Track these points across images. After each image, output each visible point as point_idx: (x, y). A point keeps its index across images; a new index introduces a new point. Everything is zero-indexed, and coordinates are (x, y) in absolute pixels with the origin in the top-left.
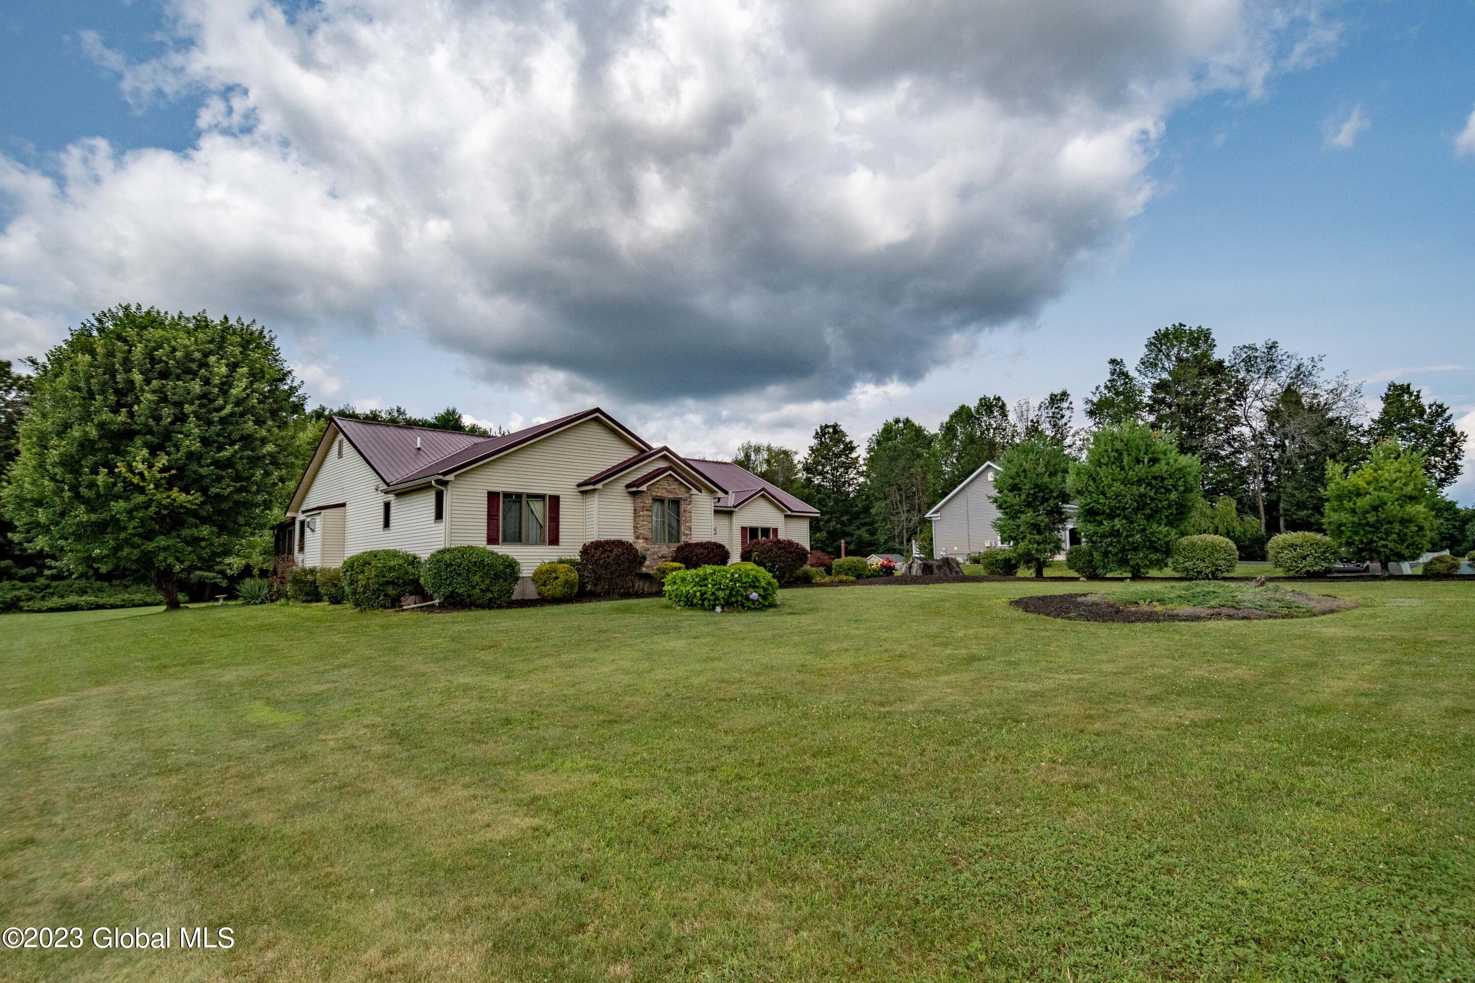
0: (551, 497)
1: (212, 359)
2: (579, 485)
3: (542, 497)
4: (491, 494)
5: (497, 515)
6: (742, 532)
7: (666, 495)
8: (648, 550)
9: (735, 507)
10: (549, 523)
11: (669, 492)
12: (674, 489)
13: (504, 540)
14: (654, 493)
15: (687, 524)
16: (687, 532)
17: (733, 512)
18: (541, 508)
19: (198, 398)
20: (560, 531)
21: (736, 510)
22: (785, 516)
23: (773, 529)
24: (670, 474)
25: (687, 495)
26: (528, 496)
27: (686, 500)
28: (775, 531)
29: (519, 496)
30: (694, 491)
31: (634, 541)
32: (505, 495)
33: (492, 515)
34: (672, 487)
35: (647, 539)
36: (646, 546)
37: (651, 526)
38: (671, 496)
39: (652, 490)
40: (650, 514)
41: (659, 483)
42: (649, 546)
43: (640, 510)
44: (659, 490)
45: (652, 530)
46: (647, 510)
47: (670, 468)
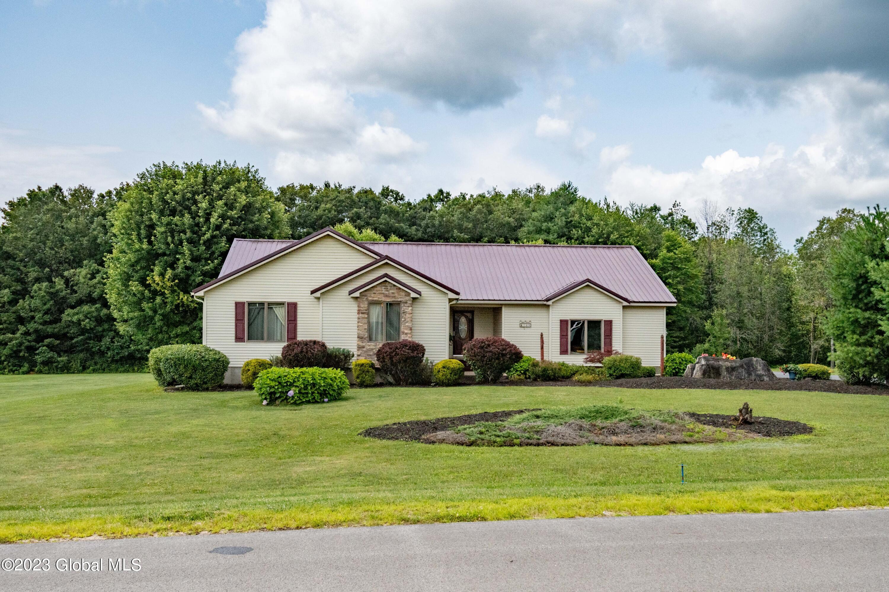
0: (289, 304)
1: (199, 198)
2: (313, 292)
3: (281, 304)
4: (237, 304)
5: (243, 320)
6: (561, 326)
7: (384, 299)
8: (363, 347)
9: (547, 300)
10: (288, 324)
11: (387, 296)
12: (393, 293)
13: (250, 338)
14: (370, 298)
15: (407, 324)
16: (406, 331)
17: (549, 306)
18: (281, 313)
19: (191, 227)
20: (298, 330)
21: (550, 303)
22: (624, 307)
23: (605, 321)
24: (386, 281)
25: (407, 298)
26: (269, 304)
27: (406, 303)
28: (609, 323)
29: (262, 304)
30: (413, 295)
31: (357, 339)
32: (250, 304)
33: (239, 320)
34: (391, 291)
35: (362, 338)
36: (361, 344)
37: (366, 326)
38: (389, 300)
39: (369, 295)
40: (366, 316)
41: (376, 289)
42: (364, 344)
43: (358, 313)
44: (375, 295)
45: (370, 330)
46: (362, 313)
47: (386, 275)
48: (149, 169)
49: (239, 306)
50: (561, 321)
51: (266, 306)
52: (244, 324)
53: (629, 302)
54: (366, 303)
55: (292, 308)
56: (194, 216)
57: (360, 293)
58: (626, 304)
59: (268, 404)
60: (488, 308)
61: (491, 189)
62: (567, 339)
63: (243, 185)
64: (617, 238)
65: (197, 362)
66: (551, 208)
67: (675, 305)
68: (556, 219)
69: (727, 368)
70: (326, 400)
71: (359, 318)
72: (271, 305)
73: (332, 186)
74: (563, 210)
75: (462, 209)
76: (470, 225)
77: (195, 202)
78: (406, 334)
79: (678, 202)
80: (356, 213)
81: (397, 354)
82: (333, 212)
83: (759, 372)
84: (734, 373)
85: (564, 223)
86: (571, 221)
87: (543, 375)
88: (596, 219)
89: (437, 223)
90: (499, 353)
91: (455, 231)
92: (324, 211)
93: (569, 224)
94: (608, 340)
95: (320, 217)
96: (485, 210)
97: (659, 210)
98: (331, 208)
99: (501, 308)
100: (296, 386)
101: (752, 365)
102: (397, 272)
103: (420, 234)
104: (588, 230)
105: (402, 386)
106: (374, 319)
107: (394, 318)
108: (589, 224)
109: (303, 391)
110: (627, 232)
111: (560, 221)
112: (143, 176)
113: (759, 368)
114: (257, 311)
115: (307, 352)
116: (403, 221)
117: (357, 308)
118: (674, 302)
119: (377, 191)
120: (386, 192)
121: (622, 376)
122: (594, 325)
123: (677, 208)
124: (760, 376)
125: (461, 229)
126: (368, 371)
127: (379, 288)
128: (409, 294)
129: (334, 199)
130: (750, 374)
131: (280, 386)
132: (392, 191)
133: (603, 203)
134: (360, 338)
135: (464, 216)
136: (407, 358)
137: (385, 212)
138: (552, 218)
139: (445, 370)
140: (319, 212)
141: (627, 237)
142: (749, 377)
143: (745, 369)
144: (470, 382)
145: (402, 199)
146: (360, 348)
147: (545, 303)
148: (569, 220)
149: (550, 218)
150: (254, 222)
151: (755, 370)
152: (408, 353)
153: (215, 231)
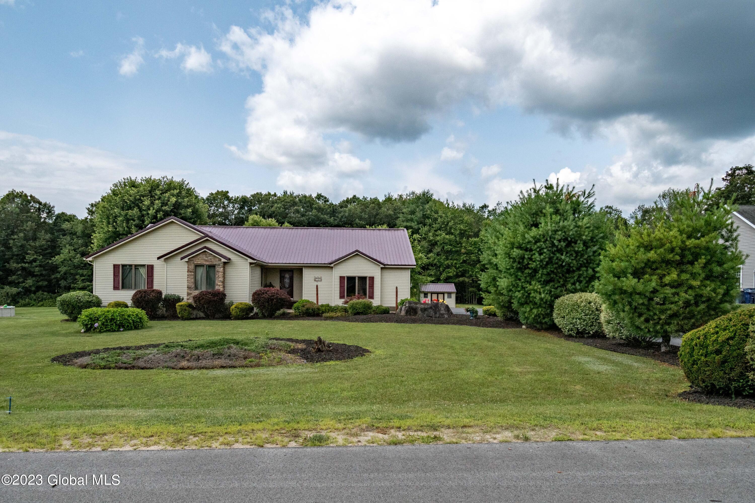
0: (148, 266)
2: (159, 258)
3: (143, 266)
4: (115, 266)
5: (119, 276)
6: (340, 280)
7: (204, 263)
8: (191, 294)
9: (330, 264)
10: (147, 279)
11: (206, 261)
12: (210, 259)
13: (123, 288)
14: (196, 262)
15: (220, 279)
16: (219, 284)
17: (332, 267)
18: (143, 272)
19: (139, 218)
20: (154, 283)
21: (332, 265)
22: (382, 268)
23: (369, 277)
24: (205, 251)
25: (220, 262)
26: (136, 266)
27: (219, 265)
28: (372, 279)
29: (131, 266)
30: (223, 260)
31: (186, 288)
32: (123, 266)
33: (116, 275)
34: (209, 258)
35: (190, 288)
36: (189, 292)
37: (193, 280)
38: (207, 263)
39: (195, 260)
40: (193, 274)
41: (199, 256)
42: (191, 292)
43: (188, 272)
44: (199, 260)
45: (196, 283)
46: (190, 272)
47: (205, 247)
48: (120, 181)
49: (116, 267)
50: (341, 277)
51: (133, 267)
52: (119, 278)
53: (385, 265)
54: (193, 265)
55: (150, 268)
56: (141, 210)
57: (189, 259)
58: (382, 266)
59: (85, 332)
60: (297, 268)
61: (387, 194)
62: (344, 288)
63: (176, 192)
64: (453, 225)
65: (75, 303)
66: (414, 206)
67: (415, 267)
68: (417, 213)
69: (421, 310)
70: (122, 329)
71: (188, 275)
72: (137, 267)
73: (288, 193)
74: (421, 208)
75: (363, 207)
76: (367, 216)
77: (142, 201)
78: (219, 285)
79: (500, 202)
80: (296, 209)
81: (203, 299)
82: (282, 209)
83: (442, 312)
84: (426, 312)
85: (422, 215)
86: (426, 214)
87: (306, 313)
88: (440, 213)
89: (347, 214)
90: (268, 299)
91: (357, 220)
92: (276, 208)
93: (425, 217)
94: (371, 290)
95: (274, 212)
96: (376, 207)
97: (488, 207)
98: (281, 207)
99: (302, 269)
100: (100, 320)
101: (438, 306)
102: (214, 246)
103: (336, 222)
104: (436, 219)
105: (210, 319)
106: (199, 277)
107: (212, 275)
108: (436, 216)
109: (105, 324)
110: (460, 221)
111: (419, 214)
112: (116, 185)
113: (442, 309)
114: (128, 270)
115: (145, 297)
116: (327, 214)
117: (187, 269)
118: (414, 265)
119: (314, 195)
120: (319, 196)
121: (358, 313)
122: (363, 279)
123: (499, 206)
124: (443, 314)
125: (361, 218)
126: (185, 310)
127: (201, 256)
128: (220, 260)
129: (283, 201)
130: (436, 313)
131: (90, 320)
132: (323, 196)
133: (445, 202)
134: (189, 288)
135: (363, 211)
136: (210, 301)
137: (316, 208)
138: (415, 212)
139: (236, 309)
140: (273, 209)
141: (459, 224)
142: (435, 315)
143: (433, 310)
144: (255, 317)
145: (328, 201)
146: (188, 294)
147: (329, 265)
148: (425, 213)
149: (413, 212)
150: (181, 214)
151: (440, 310)
152: (210, 298)
153: (153, 219)
